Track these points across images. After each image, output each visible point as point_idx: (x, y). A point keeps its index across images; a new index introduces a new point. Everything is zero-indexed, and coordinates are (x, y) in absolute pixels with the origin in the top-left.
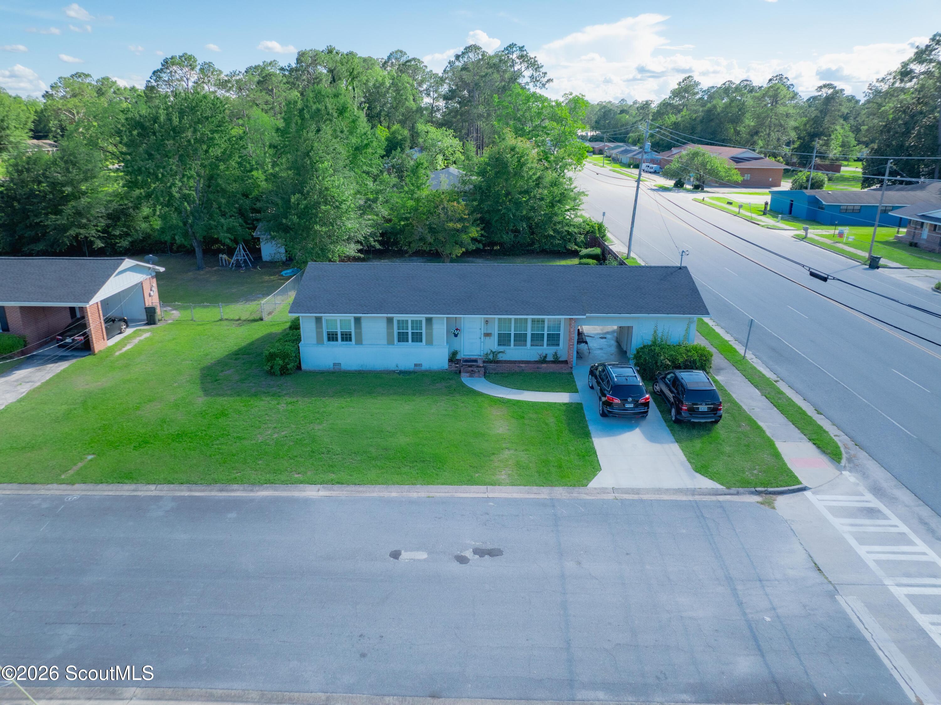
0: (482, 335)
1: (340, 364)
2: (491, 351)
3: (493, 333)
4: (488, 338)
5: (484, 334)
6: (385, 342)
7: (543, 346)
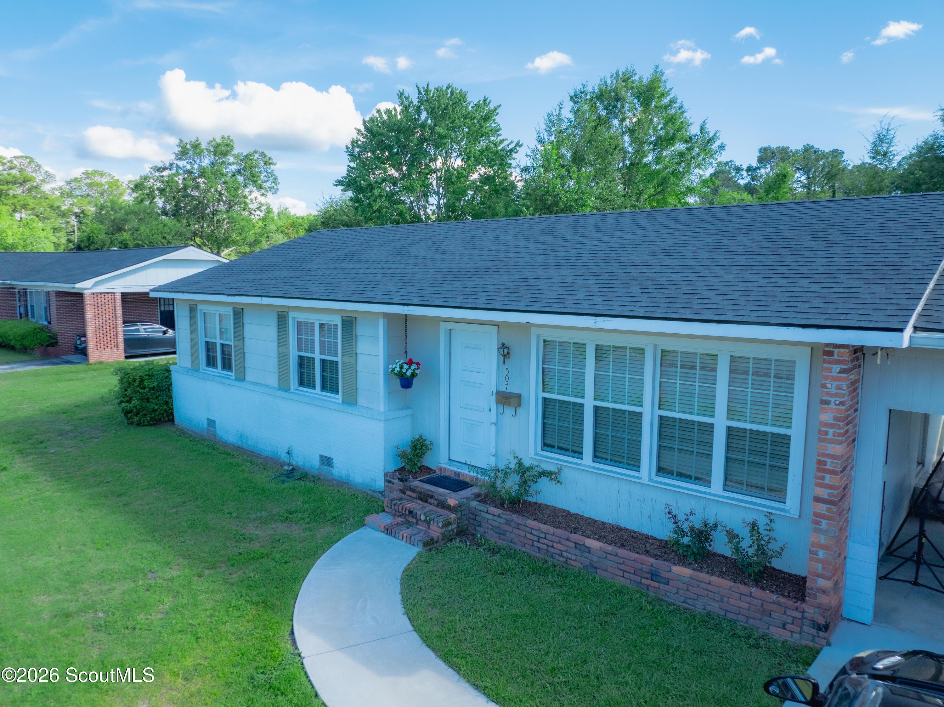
0: (494, 398)
1: (215, 421)
2: (520, 464)
3: (524, 394)
4: (509, 411)
5: (498, 393)
6: (273, 380)
7: (708, 483)
